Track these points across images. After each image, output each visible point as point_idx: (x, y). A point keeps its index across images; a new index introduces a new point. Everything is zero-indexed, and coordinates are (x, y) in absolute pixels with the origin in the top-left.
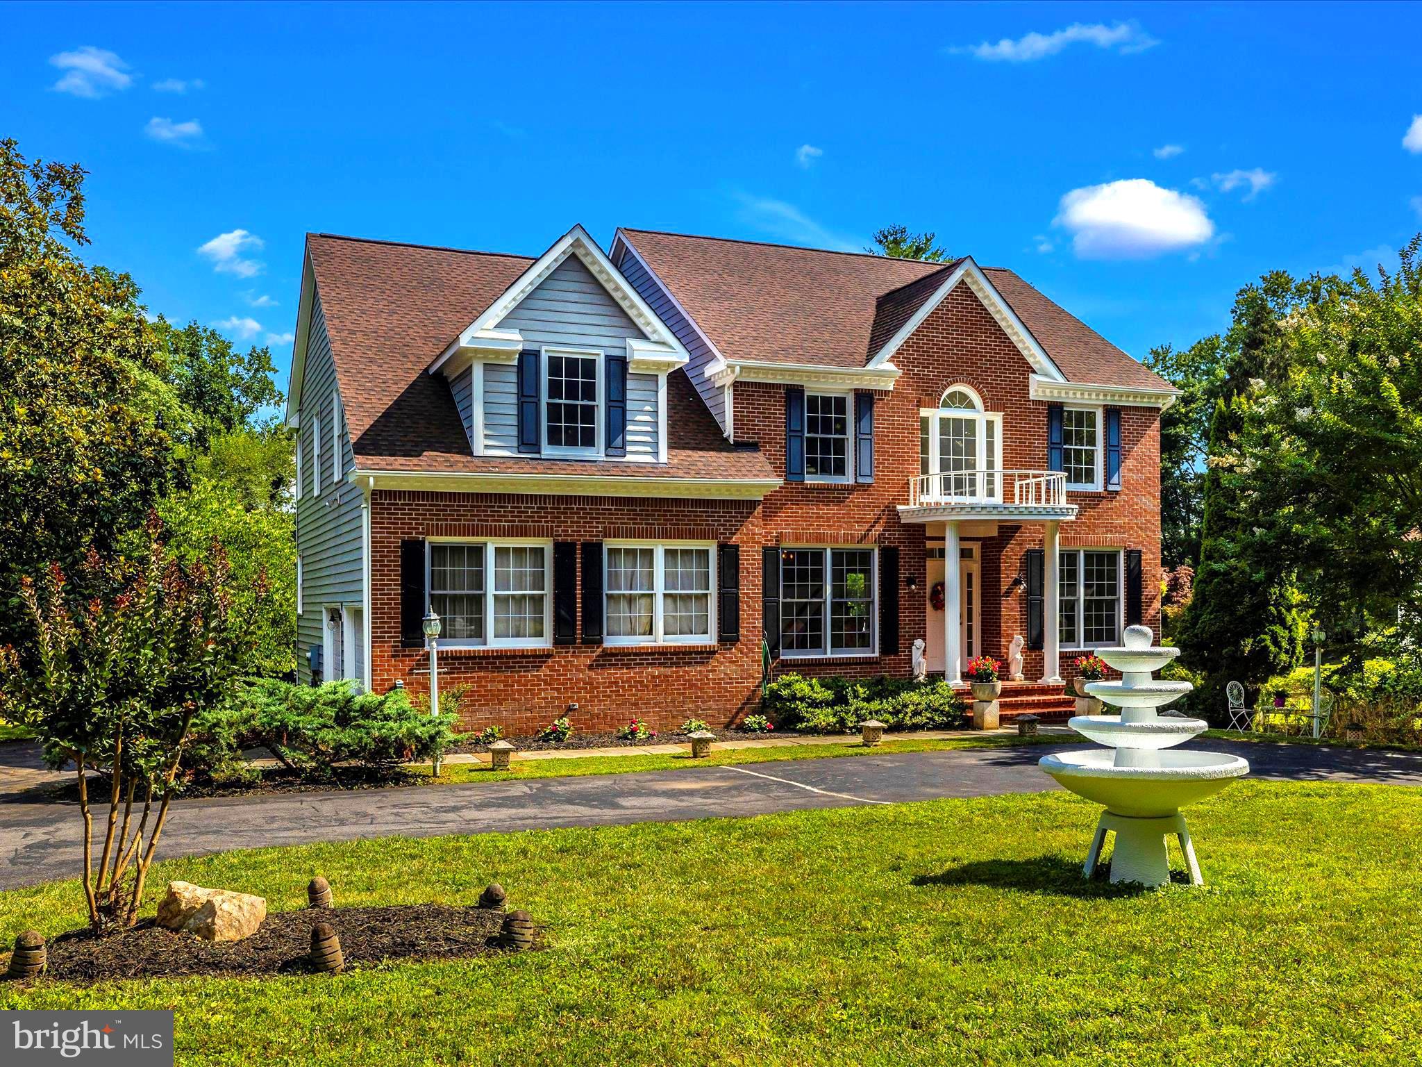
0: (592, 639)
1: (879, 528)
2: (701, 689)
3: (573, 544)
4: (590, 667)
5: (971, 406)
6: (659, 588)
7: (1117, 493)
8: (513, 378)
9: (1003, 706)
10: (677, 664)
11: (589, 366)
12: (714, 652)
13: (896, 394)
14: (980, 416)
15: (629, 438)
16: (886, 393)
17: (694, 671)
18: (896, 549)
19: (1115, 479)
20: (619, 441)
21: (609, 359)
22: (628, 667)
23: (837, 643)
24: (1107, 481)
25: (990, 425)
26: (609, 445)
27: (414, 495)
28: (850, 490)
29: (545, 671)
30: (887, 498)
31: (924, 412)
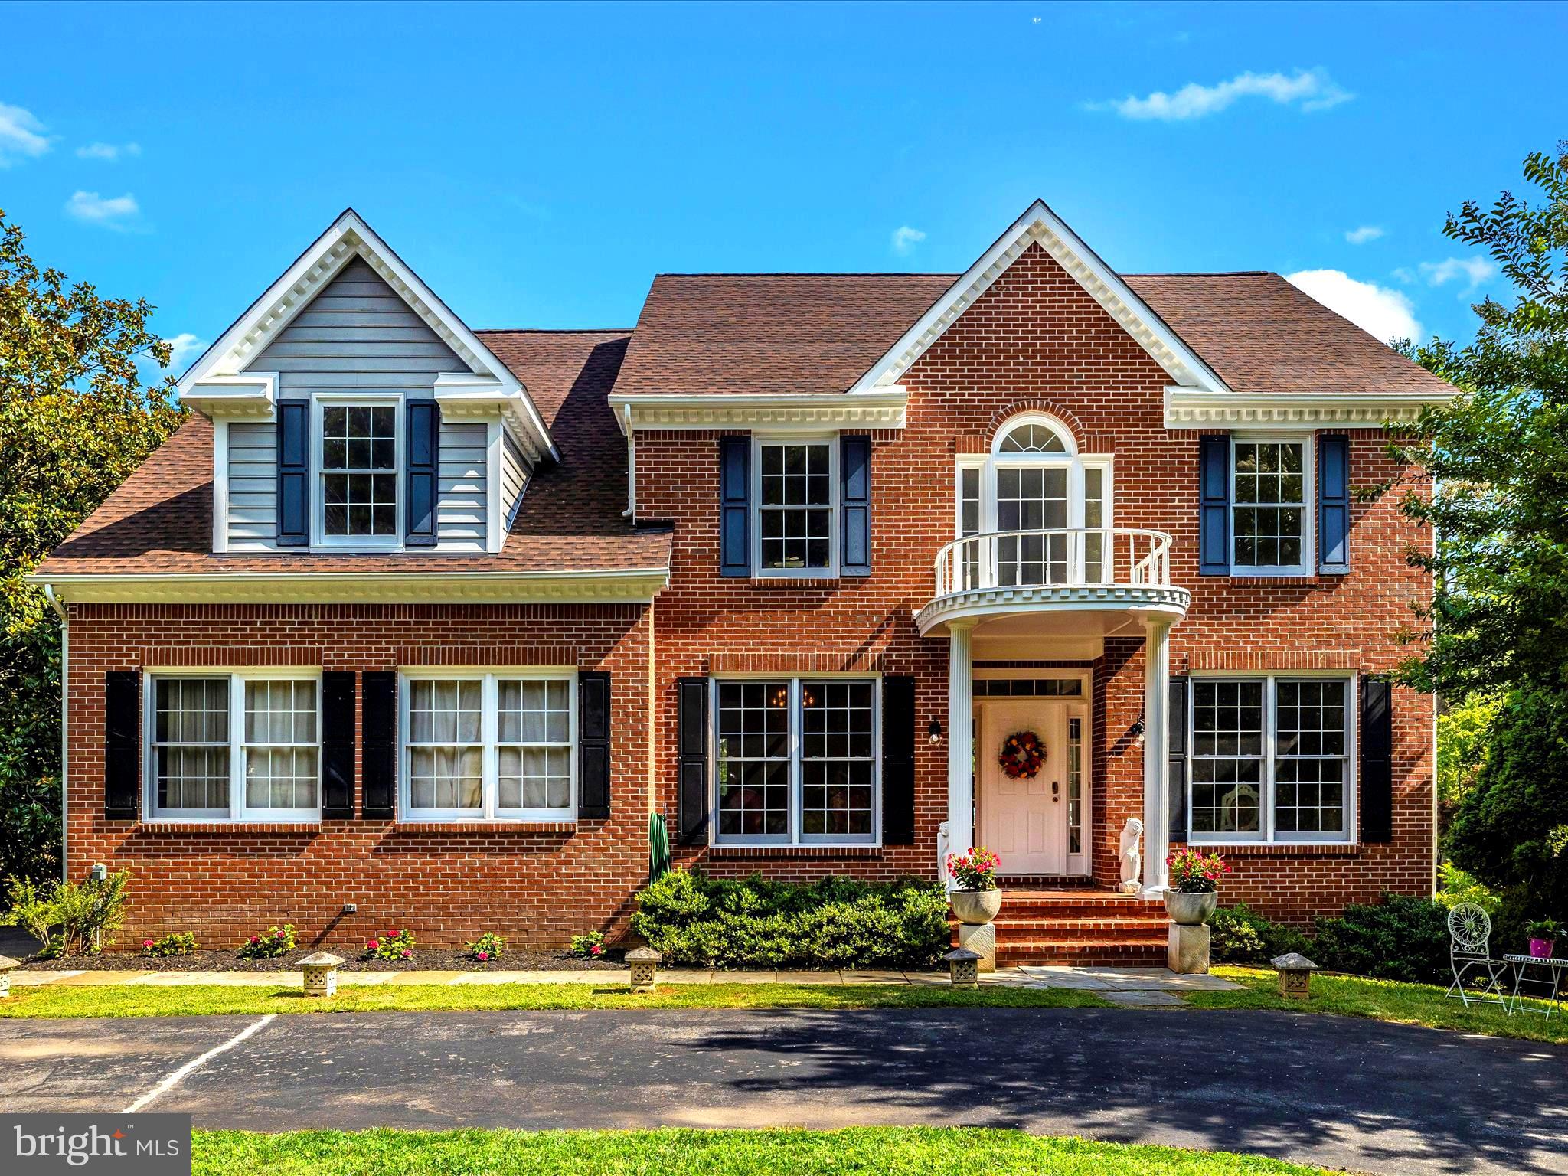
0: (380, 808)
1: (880, 646)
2: (546, 889)
3: (351, 675)
4: (376, 852)
5: (1057, 447)
6: (490, 738)
7: (1341, 578)
8: (271, 440)
9: (1001, 933)
10: (510, 851)
11: (385, 418)
12: (569, 835)
13: (913, 433)
14: (1074, 463)
15: (441, 518)
16: (893, 433)
17: (537, 862)
18: (910, 679)
19: (1336, 554)
20: (425, 524)
21: (412, 405)
22: (433, 853)
23: (811, 826)
24: (1322, 557)
25: (1093, 478)
26: (410, 530)
27: (125, 609)
28: (831, 587)
29: (307, 856)
30: (896, 598)
31: (964, 461)
